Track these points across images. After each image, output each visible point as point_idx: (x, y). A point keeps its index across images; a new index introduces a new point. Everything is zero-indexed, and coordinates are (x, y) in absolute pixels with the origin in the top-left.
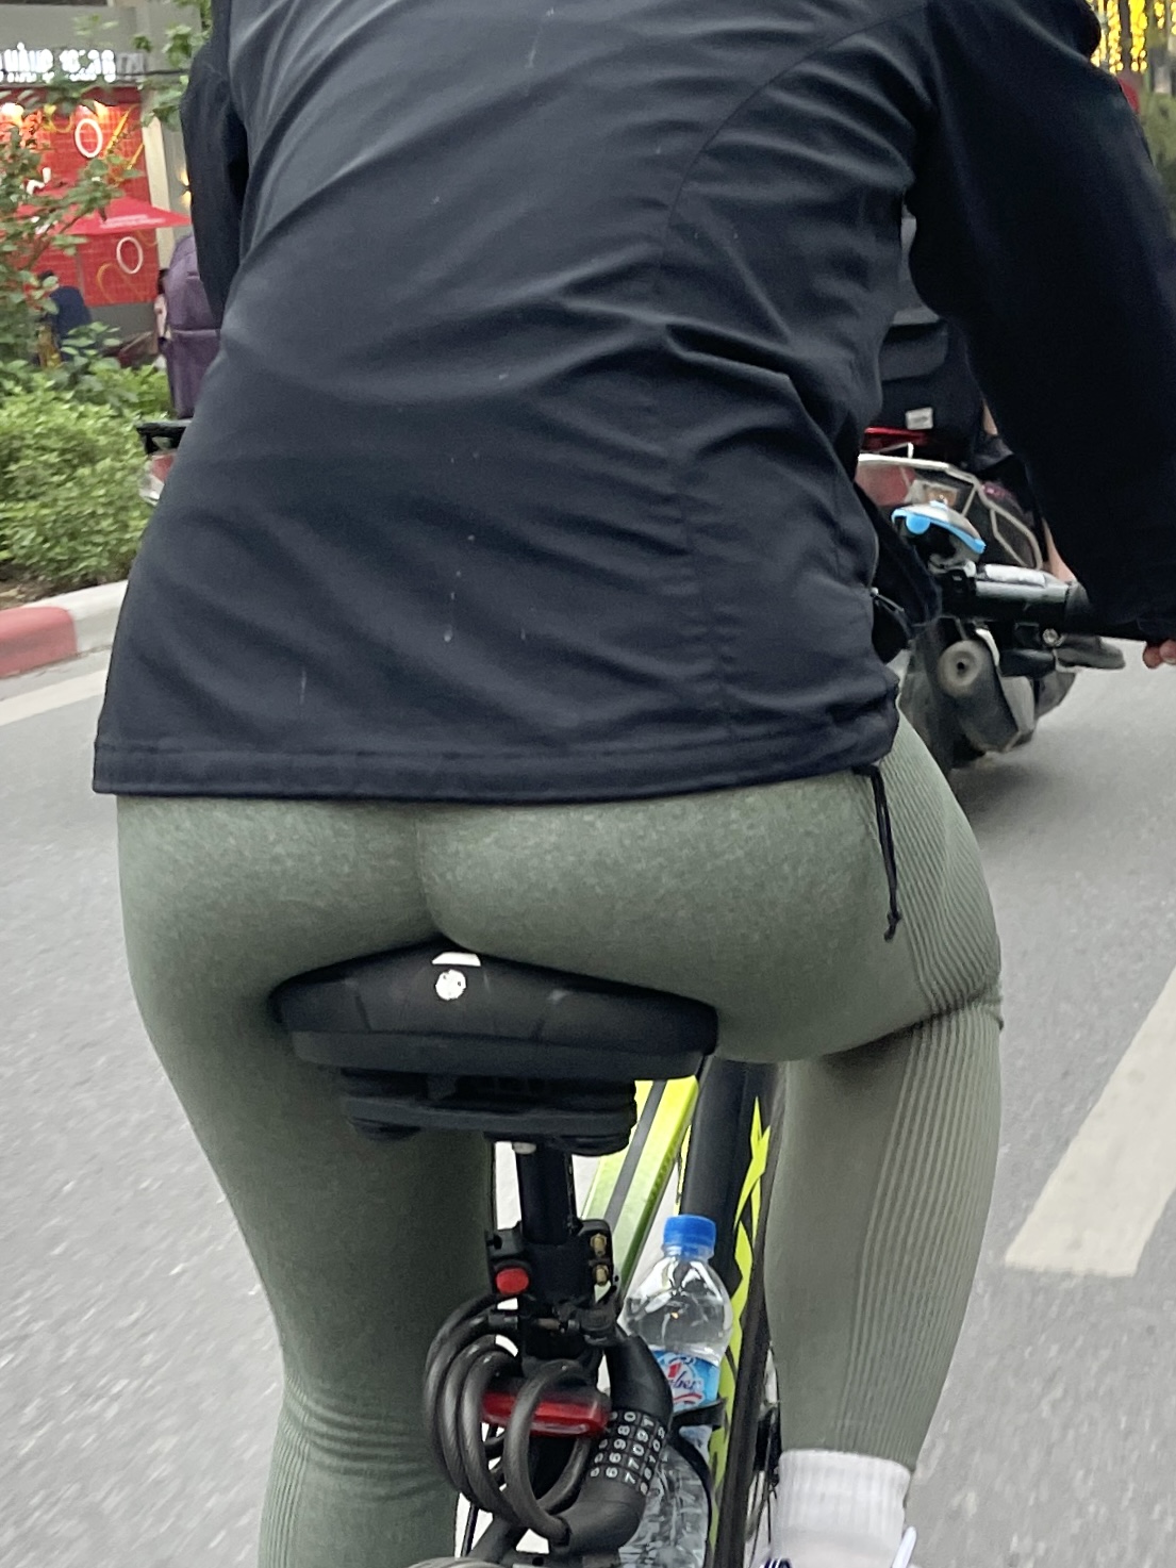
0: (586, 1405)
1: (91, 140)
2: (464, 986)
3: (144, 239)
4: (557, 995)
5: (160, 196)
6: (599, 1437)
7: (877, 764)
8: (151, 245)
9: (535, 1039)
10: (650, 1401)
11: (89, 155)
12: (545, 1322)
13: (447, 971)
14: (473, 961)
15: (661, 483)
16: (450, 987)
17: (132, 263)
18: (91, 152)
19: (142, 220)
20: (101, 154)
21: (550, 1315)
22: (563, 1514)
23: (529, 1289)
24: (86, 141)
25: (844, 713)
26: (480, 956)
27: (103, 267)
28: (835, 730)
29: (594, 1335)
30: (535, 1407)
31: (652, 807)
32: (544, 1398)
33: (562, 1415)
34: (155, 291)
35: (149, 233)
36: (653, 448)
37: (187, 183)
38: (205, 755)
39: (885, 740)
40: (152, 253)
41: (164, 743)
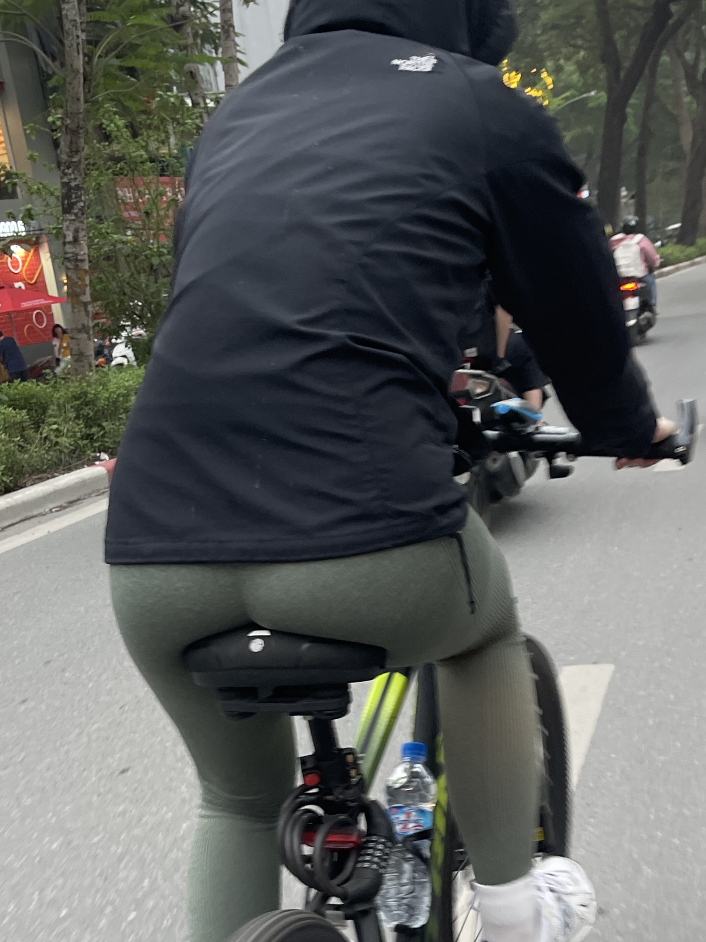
0: (350, 834)
1: (16, 264)
2: (263, 645)
3: (46, 311)
4: (305, 646)
5: (53, 290)
6: (360, 848)
7: (459, 532)
8: (50, 313)
9: (296, 667)
10: (383, 831)
11: (16, 272)
12: (329, 798)
13: (253, 639)
14: (266, 633)
15: (348, 409)
16: (256, 646)
17: (41, 323)
18: (16, 270)
19: (42, 302)
20: (21, 271)
21: (331, 794)
22: (345, 885)
23: (320, 783)
24: (14, 265)
25: (442, 509)
26: (271, 631)
27: (27, 327)
28: (438, 518)
29: (353, 801)
30: (327, 835)
31: (348, 561)
32: (329, 833)
33: (343, 840)
34: (51, 335)
35: (48, 308)
36: (342, 393)
37: (65, 281)
38: (150, 546)
39: (461, 522)
40: (51, 317)
41: (131, 540)
